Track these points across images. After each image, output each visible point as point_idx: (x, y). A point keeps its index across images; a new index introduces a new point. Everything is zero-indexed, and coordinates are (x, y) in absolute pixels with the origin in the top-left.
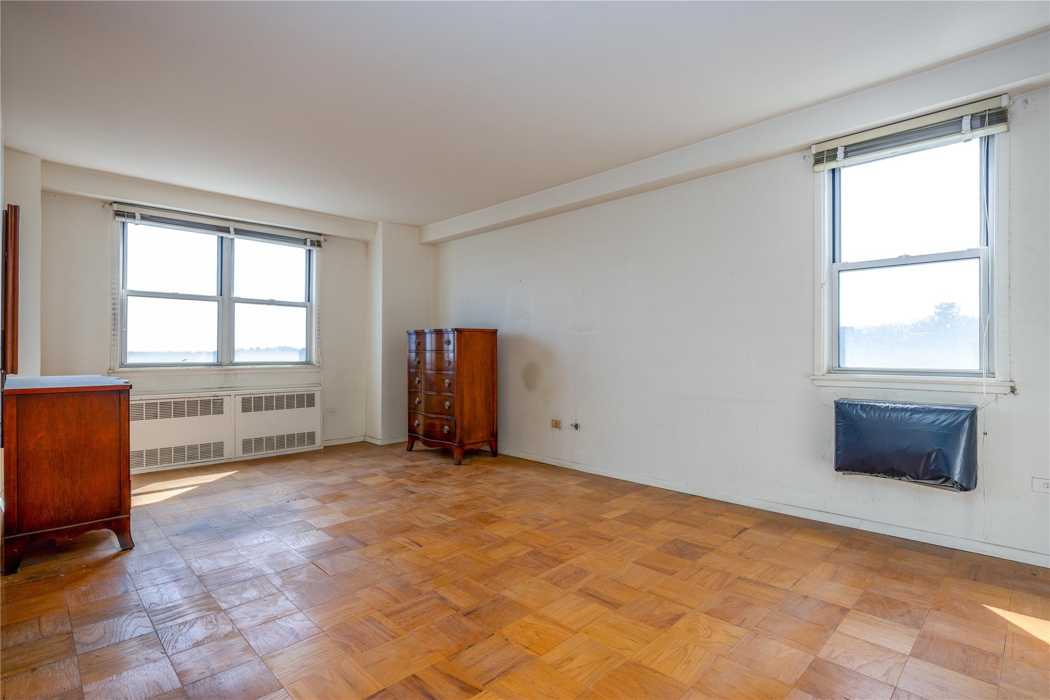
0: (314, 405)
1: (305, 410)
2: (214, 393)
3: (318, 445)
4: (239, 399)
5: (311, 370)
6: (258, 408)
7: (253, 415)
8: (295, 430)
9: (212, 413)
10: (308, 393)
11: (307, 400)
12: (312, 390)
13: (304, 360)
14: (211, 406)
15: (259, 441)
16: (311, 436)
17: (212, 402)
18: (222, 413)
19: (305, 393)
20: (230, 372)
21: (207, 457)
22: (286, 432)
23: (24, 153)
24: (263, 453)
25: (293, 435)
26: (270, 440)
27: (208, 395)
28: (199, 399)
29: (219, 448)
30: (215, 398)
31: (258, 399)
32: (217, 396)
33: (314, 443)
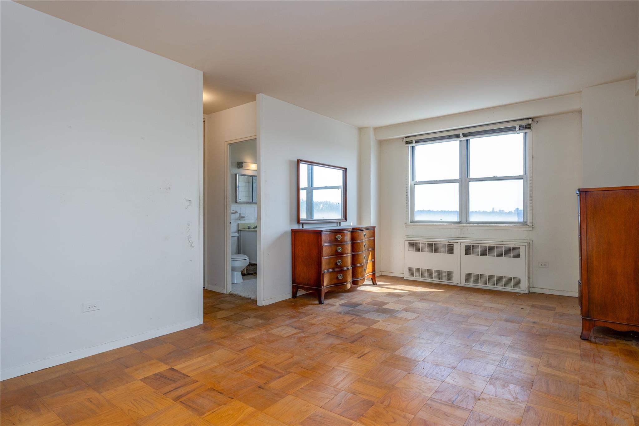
0: (519, 257)
1: (512, 260)
2: (448, 240)
3: (523, 288)
4: (463, 246)
5: (525, 229)
6: (476, 253)
7: (472, 257)
8: (504, 273)
9: (447, 253)
10: (514, 246)
11: (515, 252)
12: (517, 245)
13: (521, 220)
14: (447, 248)
15: (476, 276)
16: (517, 282)
17: (447, 246)
18: (453, 253)
19: (512, 246)
20: (464, 228)
21: (444, 279)
22: (496, 273)
23: (365, 128)
24: (478, 285)
25: (502, 277)
26: (483, 277)
27: (444, 241)
28: (440, 243)
29: (451, 275)
30: (449, 243)
31: (476, 247)
32: (450, 242)
33: (520, 287)
